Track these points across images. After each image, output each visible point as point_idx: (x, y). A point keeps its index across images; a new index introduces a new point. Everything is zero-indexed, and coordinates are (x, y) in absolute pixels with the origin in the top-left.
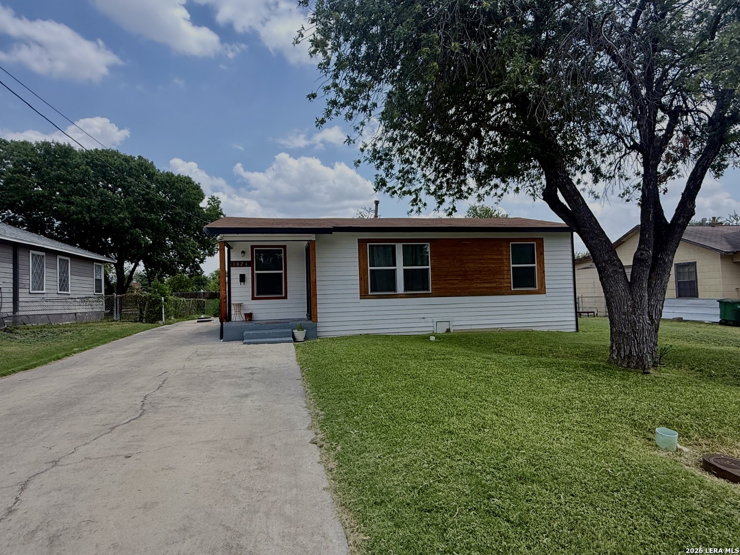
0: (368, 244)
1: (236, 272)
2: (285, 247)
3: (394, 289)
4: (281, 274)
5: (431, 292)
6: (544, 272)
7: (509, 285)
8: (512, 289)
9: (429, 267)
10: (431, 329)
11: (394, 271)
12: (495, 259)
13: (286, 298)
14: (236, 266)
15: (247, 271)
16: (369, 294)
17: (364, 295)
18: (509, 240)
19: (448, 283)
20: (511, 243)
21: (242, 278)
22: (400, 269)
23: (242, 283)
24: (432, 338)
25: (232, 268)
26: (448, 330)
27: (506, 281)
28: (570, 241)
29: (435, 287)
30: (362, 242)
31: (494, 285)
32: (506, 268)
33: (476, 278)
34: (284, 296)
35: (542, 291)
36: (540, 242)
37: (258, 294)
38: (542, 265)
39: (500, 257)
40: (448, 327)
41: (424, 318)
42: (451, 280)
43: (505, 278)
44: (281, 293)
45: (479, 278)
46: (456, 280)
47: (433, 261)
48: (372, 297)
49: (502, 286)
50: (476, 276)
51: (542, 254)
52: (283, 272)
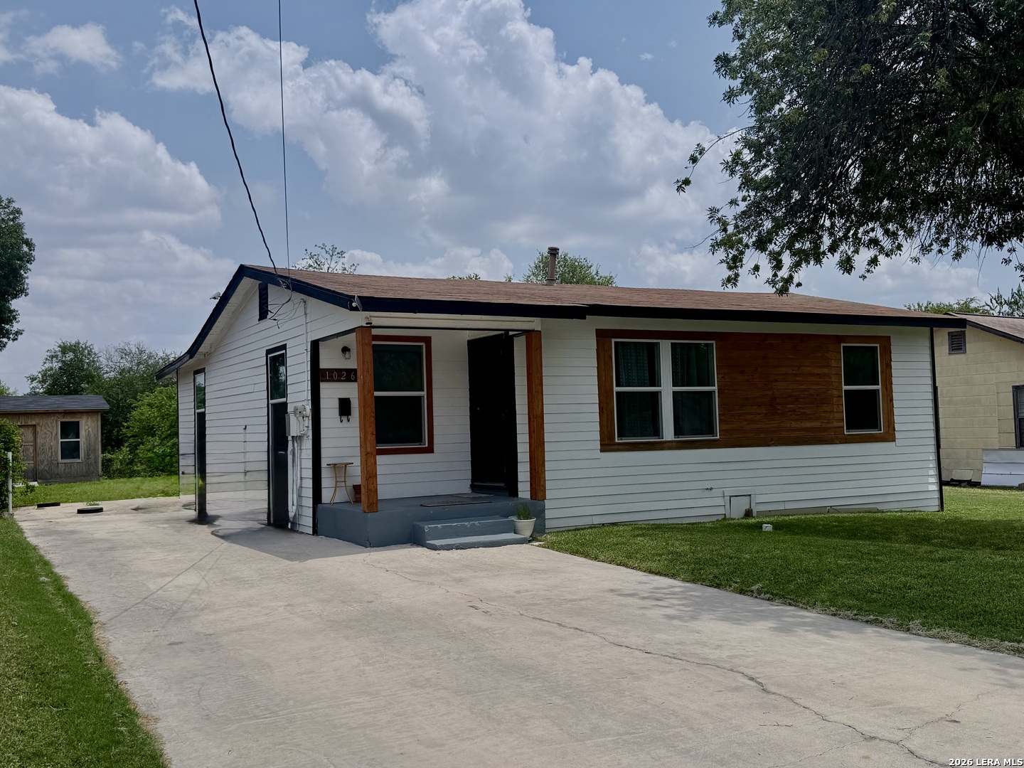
0: (613, 340)
1: (331, 393)
2: (427, 340)
3: (657, 431)
4: (420, 398)
5: (718, 437)
6: (891, 400)
7: (840, 424)
8: (846, 433)
9: (715, 388)
10: (721, 511)
11: (655, 397)
12: (818, 374)
13: (430, 450)
14: (331, 380)
15: (350, 390)
16: (617, 441)
17: (607, 444)
18: (840, 339)
19: (745, 420)
20: (842, 345)
21: (345, 407)
22: (667, 390)
23: (345, 418)
24: (768, 528)
25: (323, 385)
26: (748, 514)
27: (836, 415)
28: (928, 344)
29: (725, 427)
30: (603, 335)
31: (817, 424)
32: (835, 392)
33: (790, 411)
34: (427, 446)
35: (889, 436)
36: (886, 342)
38: (888, 386)
39: (825, 371)
40: (748, 507)
41: (711, 489)
42: (751, 414)
43: (835, 410)
45: (794, 411)
46: (759, 414)
47: (720, 376)
48: (620, 447)
49: (830, 425)
50: (789, 406)
51: (888, 366)
52: (424, 393)
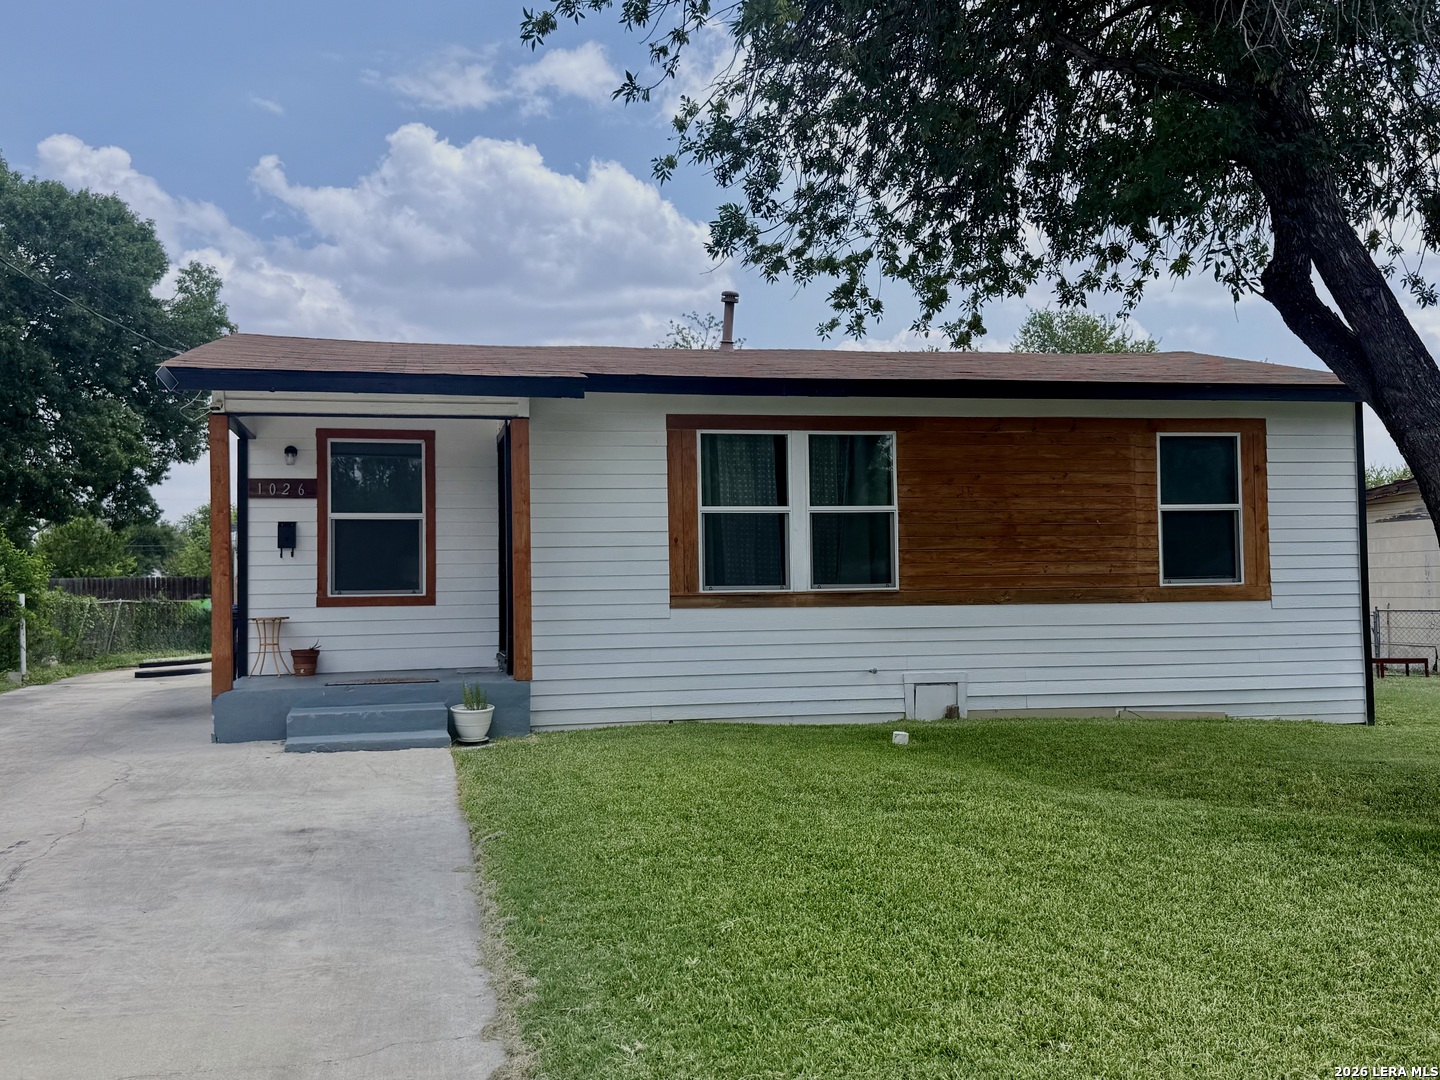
0: (699, 433)
1: (265, 516)
2: (429, 436)
3: (780, 576)
4: (417, 522)
5: (897, 588)
6: (1265, 529)
7: (1150, 569)
8: (1162, 584)
9: (894, 508)
10: (898, 707)
11: (782, 519)
12: (1105, 486)
13: (430, 600)
14: (266, 495)
15: (303, 513)
16: (701, 591)
17: (683, 595)
18: (1153, 425)
19: (953, 561)
20: (1159, 435)
21: (287, 536)
22: (799, 512)
23: (287, 553)
24: (901, 737)
25: (253, 503)
26: (952, 713)
27: (1142, 554)
28: (1349, 431)
29: (911, 572)
30: (678, 426)
31: (1102, 569)
32: (1141, 516)
33: (1043, 547)
34: (424, 594)
35: (1259, 589)
36: (1256, 432)
37: (338, 587)
38: (1259, 505)
39: (1122, 479)
40: (951, 703)
41: (875, 672)
42: (961, 550)
43: (1140, 545)
44: (416, 586)
45: (1053, 546)
46: (981, 551)
47: (905, 489)
48: (708, 601)
49: (1129, 571)
50: (1044, 538)
51: (1259, 470)
52: (422, 516)
